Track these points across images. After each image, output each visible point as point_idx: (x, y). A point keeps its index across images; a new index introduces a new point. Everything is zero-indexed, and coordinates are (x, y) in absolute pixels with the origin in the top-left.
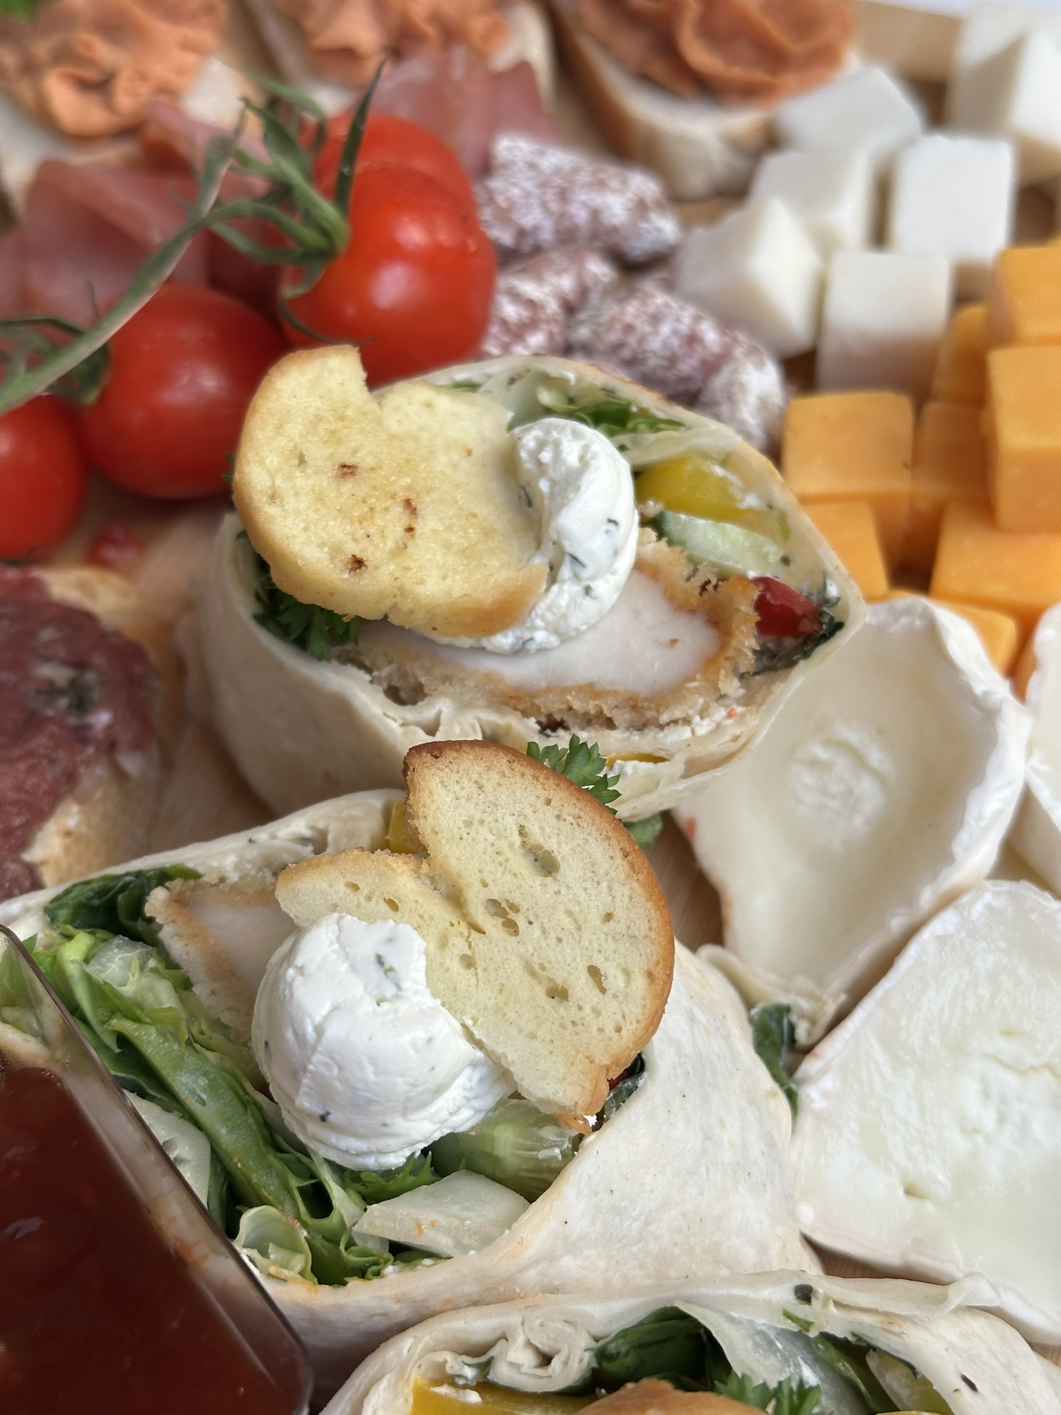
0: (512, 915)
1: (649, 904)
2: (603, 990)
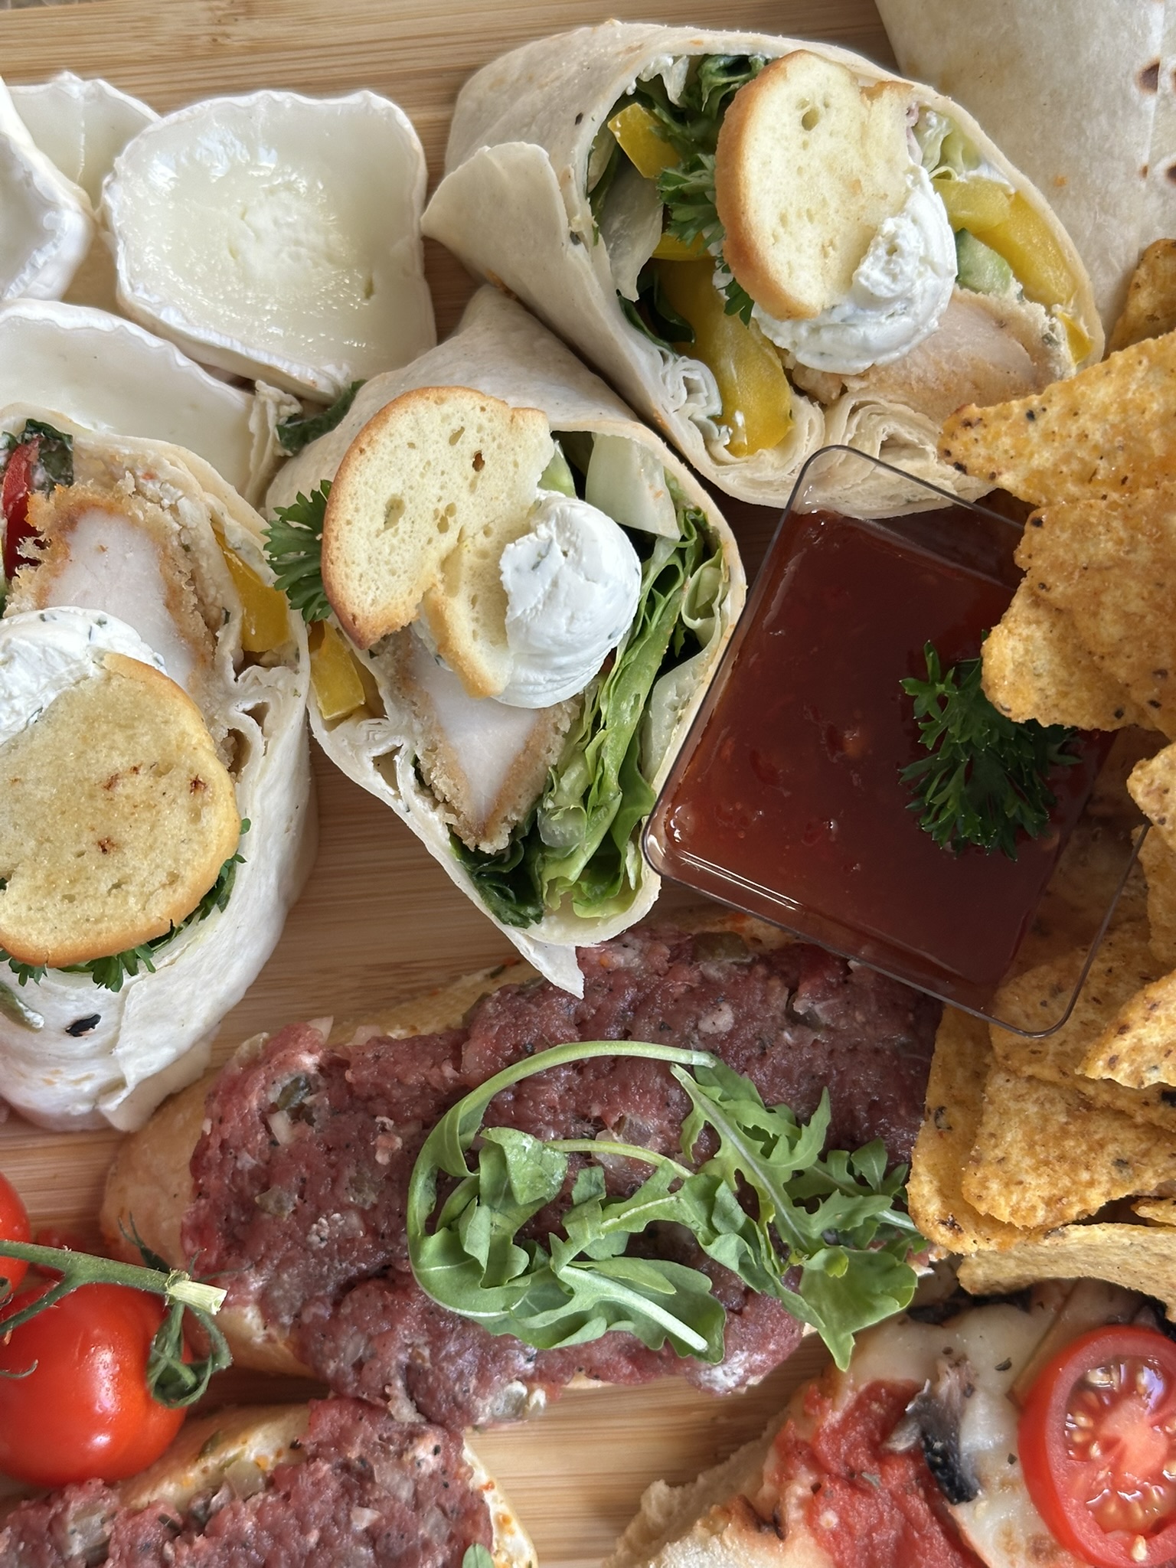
0: (442, 512)
1: (391, 419)
2: (463, 429)
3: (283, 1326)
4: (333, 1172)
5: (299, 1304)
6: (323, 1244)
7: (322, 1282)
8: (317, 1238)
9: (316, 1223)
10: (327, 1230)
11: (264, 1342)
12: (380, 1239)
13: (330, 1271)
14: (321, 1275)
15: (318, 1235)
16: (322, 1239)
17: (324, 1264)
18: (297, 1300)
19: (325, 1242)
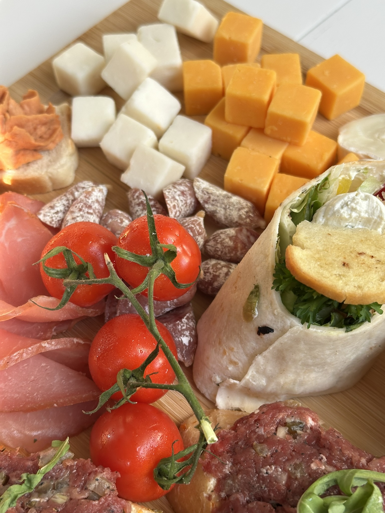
4: (290, 457)
5: (234, 491)
6: (265, 475)
7: (251, 489)
8: (265, 471)
9: (270, 466)
10: (272, 471)
11: (206, 497)
12: (288, 491)
13: (258, 486)
14: (253, 486)
15: (267, 470)
16: (267, 473)
17: (259, 483)
18: (235, 489)
19: (267, 475)
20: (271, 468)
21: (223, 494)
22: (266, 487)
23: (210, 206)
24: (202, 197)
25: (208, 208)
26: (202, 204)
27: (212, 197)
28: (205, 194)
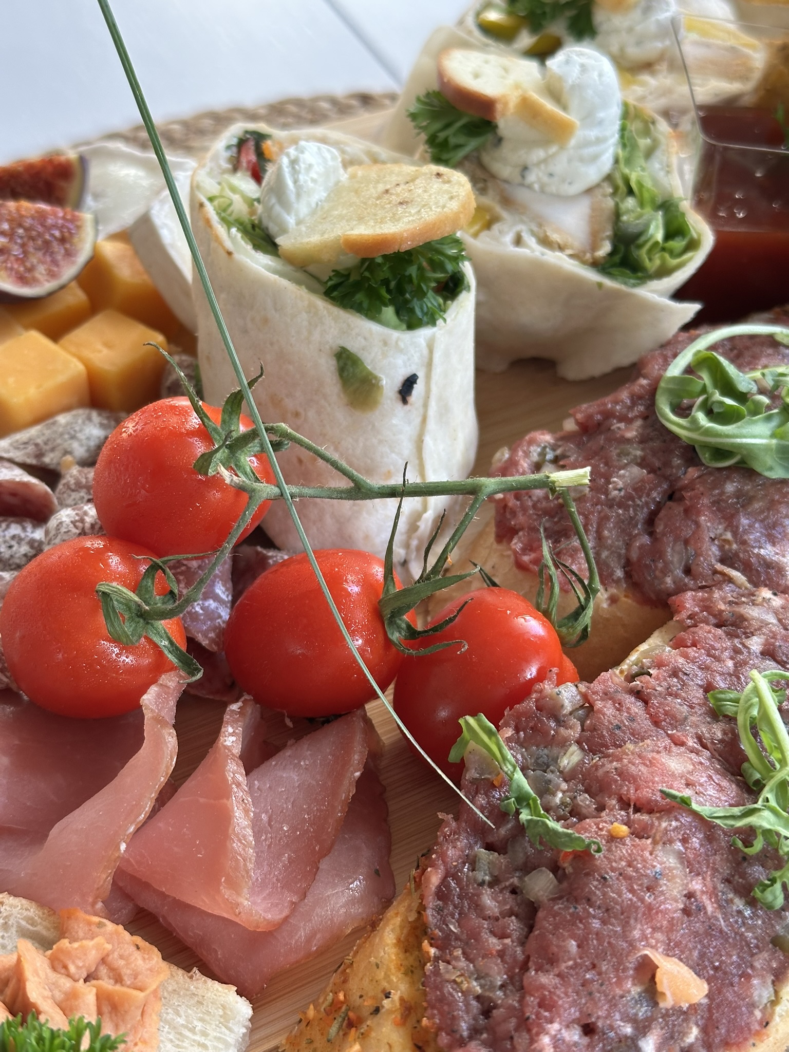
3: (617, 582)
5: (623, 551)
6: (622, 493)
7: (633, 522)
8: (616, 492)
9: (610, 484)
10: (621, 483)
11: (610, 605)
12: (658, 473)
13: (635, 510)
14: (631, 517)
15: (616, 489)
16: (620, 490)
17: (629, 506)
18: (621, 549)
19: (623, 491)
20: (614, 482)
21: (619, 573)
22: (640, 498)
23: (51, 455)
24: (28, 455)
25: (52, 459)
26: (39, 464)
27: (39, 441)
28: (25, 448)
